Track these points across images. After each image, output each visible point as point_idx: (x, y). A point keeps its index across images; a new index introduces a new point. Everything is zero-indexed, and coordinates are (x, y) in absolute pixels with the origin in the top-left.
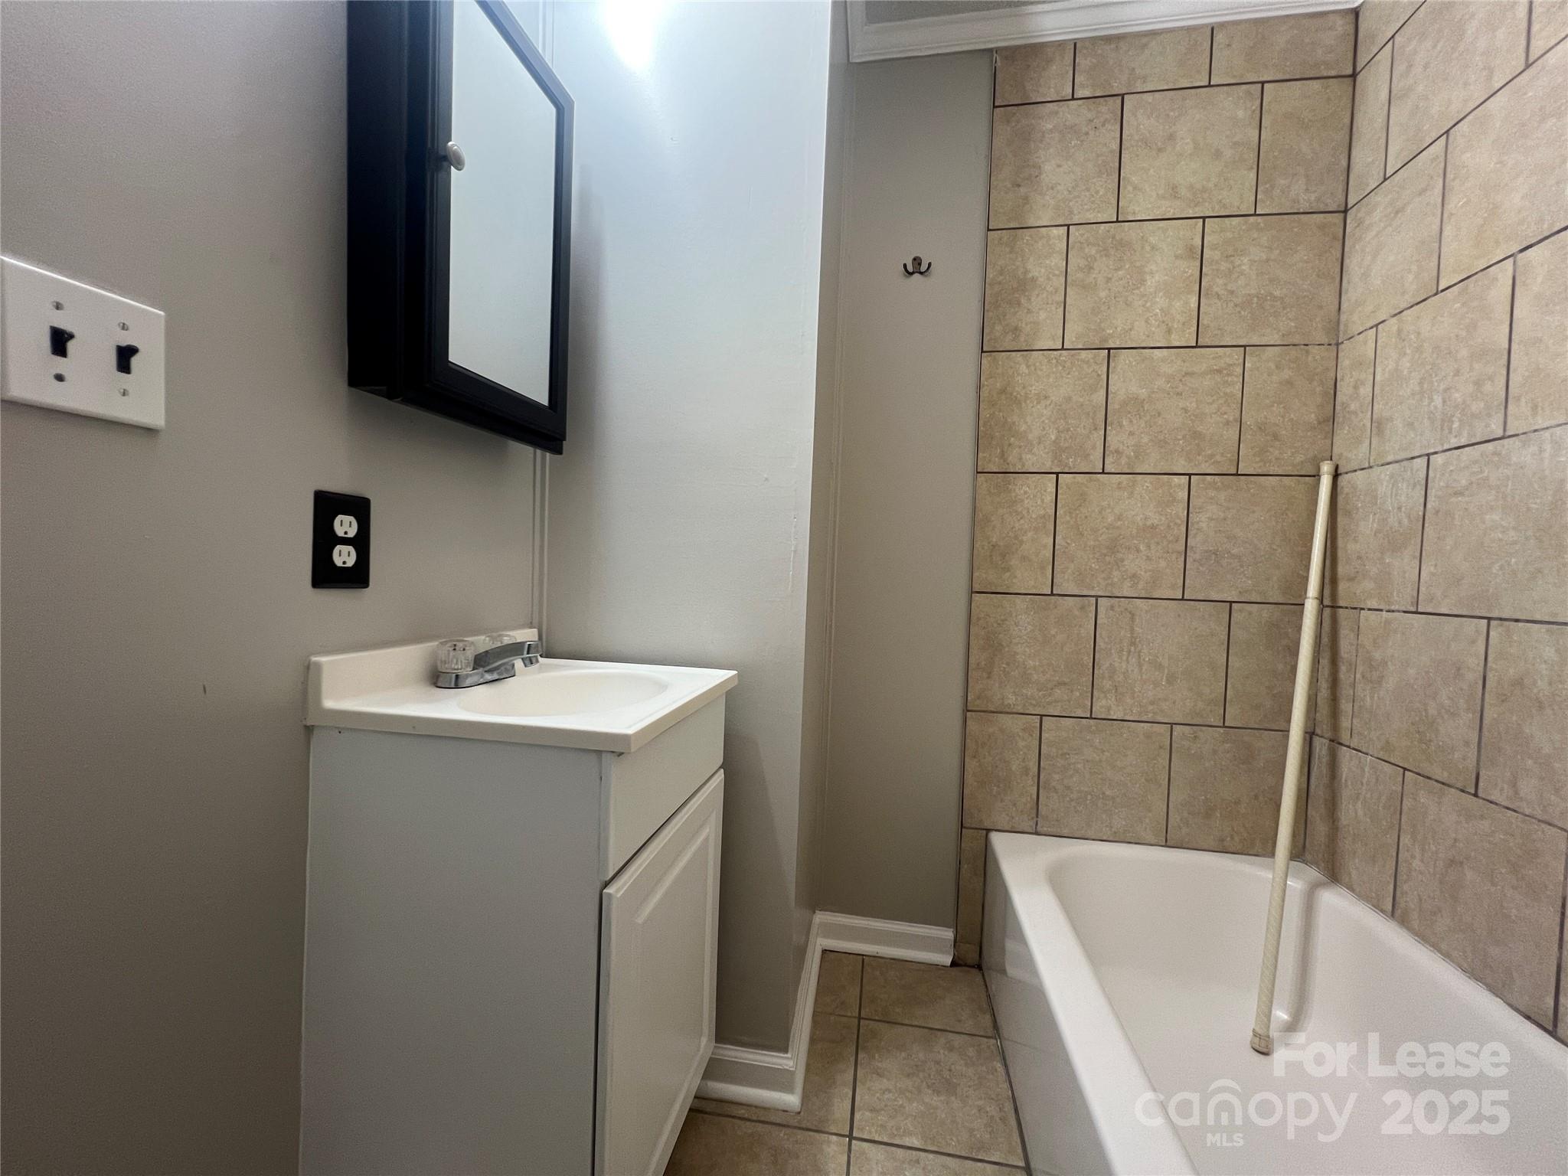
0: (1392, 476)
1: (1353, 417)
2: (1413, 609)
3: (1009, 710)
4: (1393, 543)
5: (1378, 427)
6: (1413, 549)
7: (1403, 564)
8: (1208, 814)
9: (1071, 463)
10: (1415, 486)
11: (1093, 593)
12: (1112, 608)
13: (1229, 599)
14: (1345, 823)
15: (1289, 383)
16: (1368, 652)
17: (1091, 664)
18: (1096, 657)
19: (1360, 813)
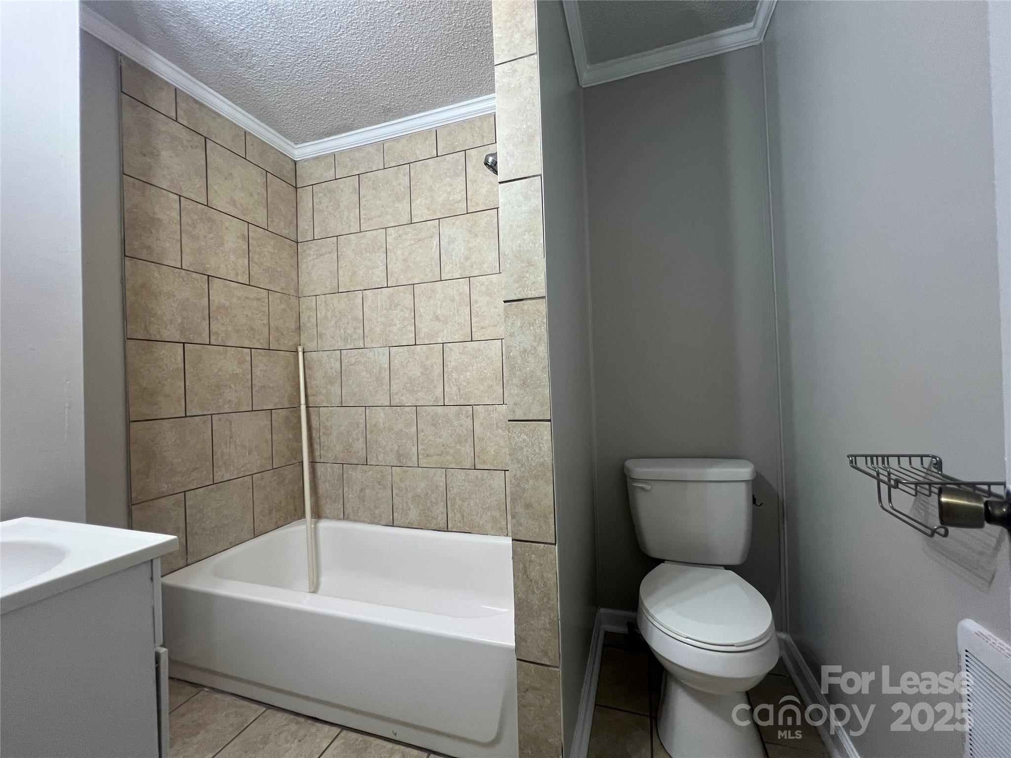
0: (328, 356)
1: (309, 330)
2: (341, 405)
3: (164, 495)
4: (331, 382)
5: (320, 336)
6: (338, 384)
7: (335, 389)
8: (270, 513)
9: (192, 337)
10: (336, 361)
11: (209, 413)
12: (220, 420)
13: (271, 408)
14: (321, 493)
15: (284, 310)
16: (324, 424)
17: (211, 454)
18: (214, 449)
19: (328, 487)
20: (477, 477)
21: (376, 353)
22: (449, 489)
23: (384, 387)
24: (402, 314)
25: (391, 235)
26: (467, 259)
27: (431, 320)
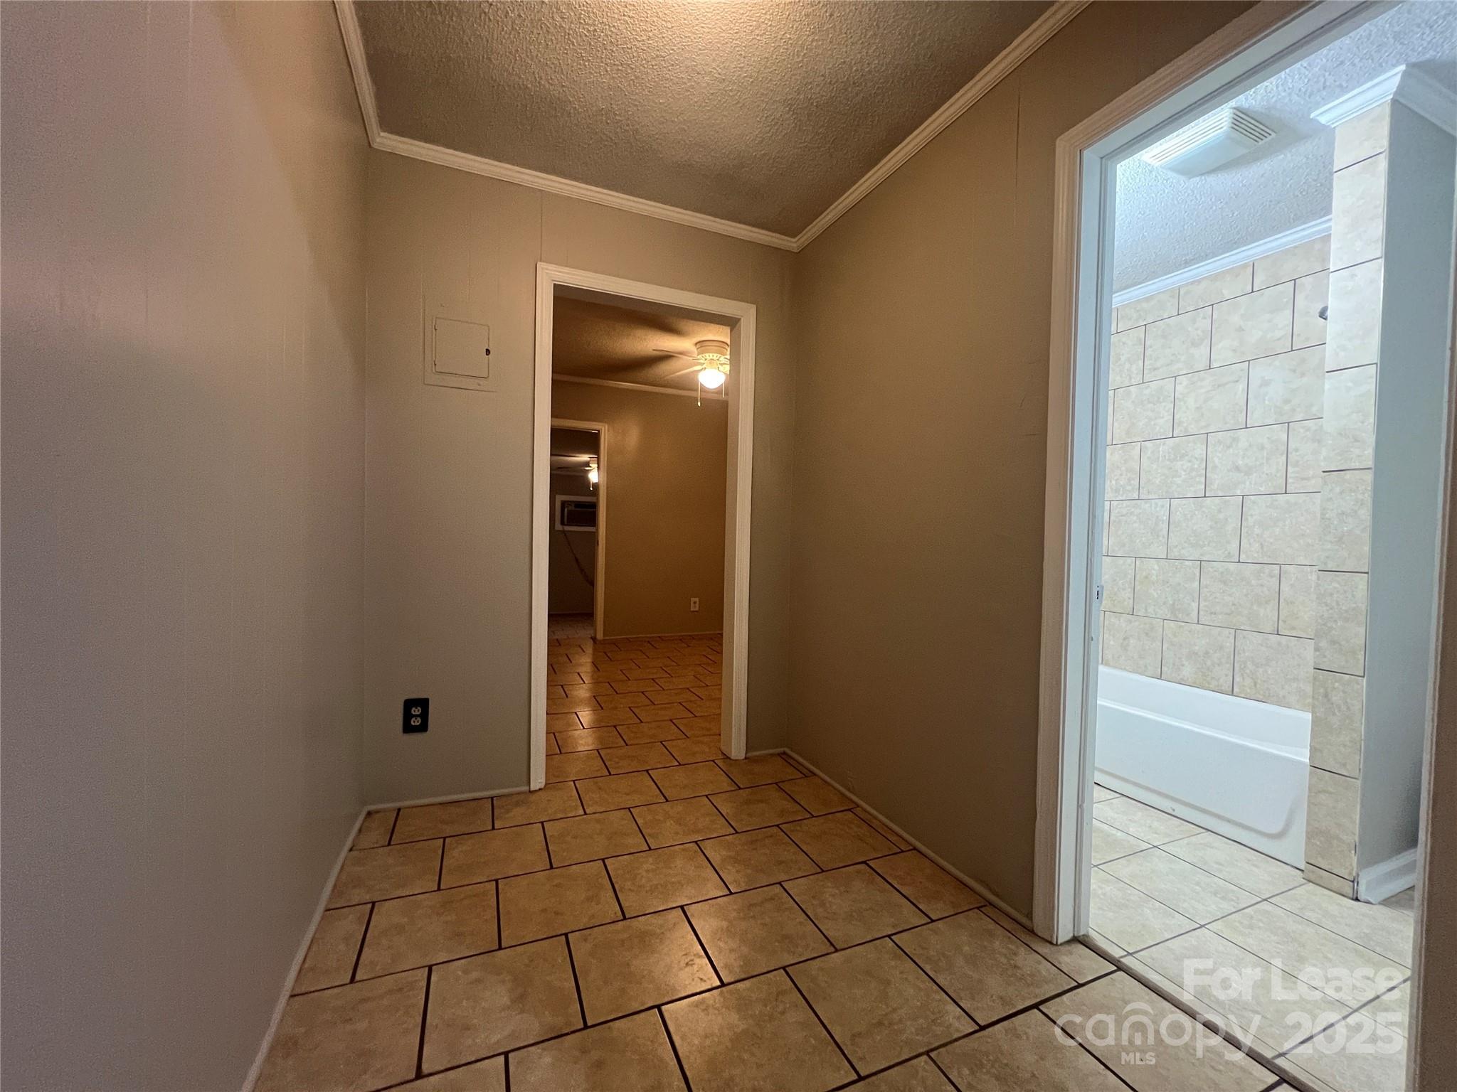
20: (1279, 644)
21: (1153, 505)
22: (1238, 651)
23: (1161, 539)
24: (1189, 464)
25: (1181, 384)
26: (1287, 401)
27: (1229, 471)
